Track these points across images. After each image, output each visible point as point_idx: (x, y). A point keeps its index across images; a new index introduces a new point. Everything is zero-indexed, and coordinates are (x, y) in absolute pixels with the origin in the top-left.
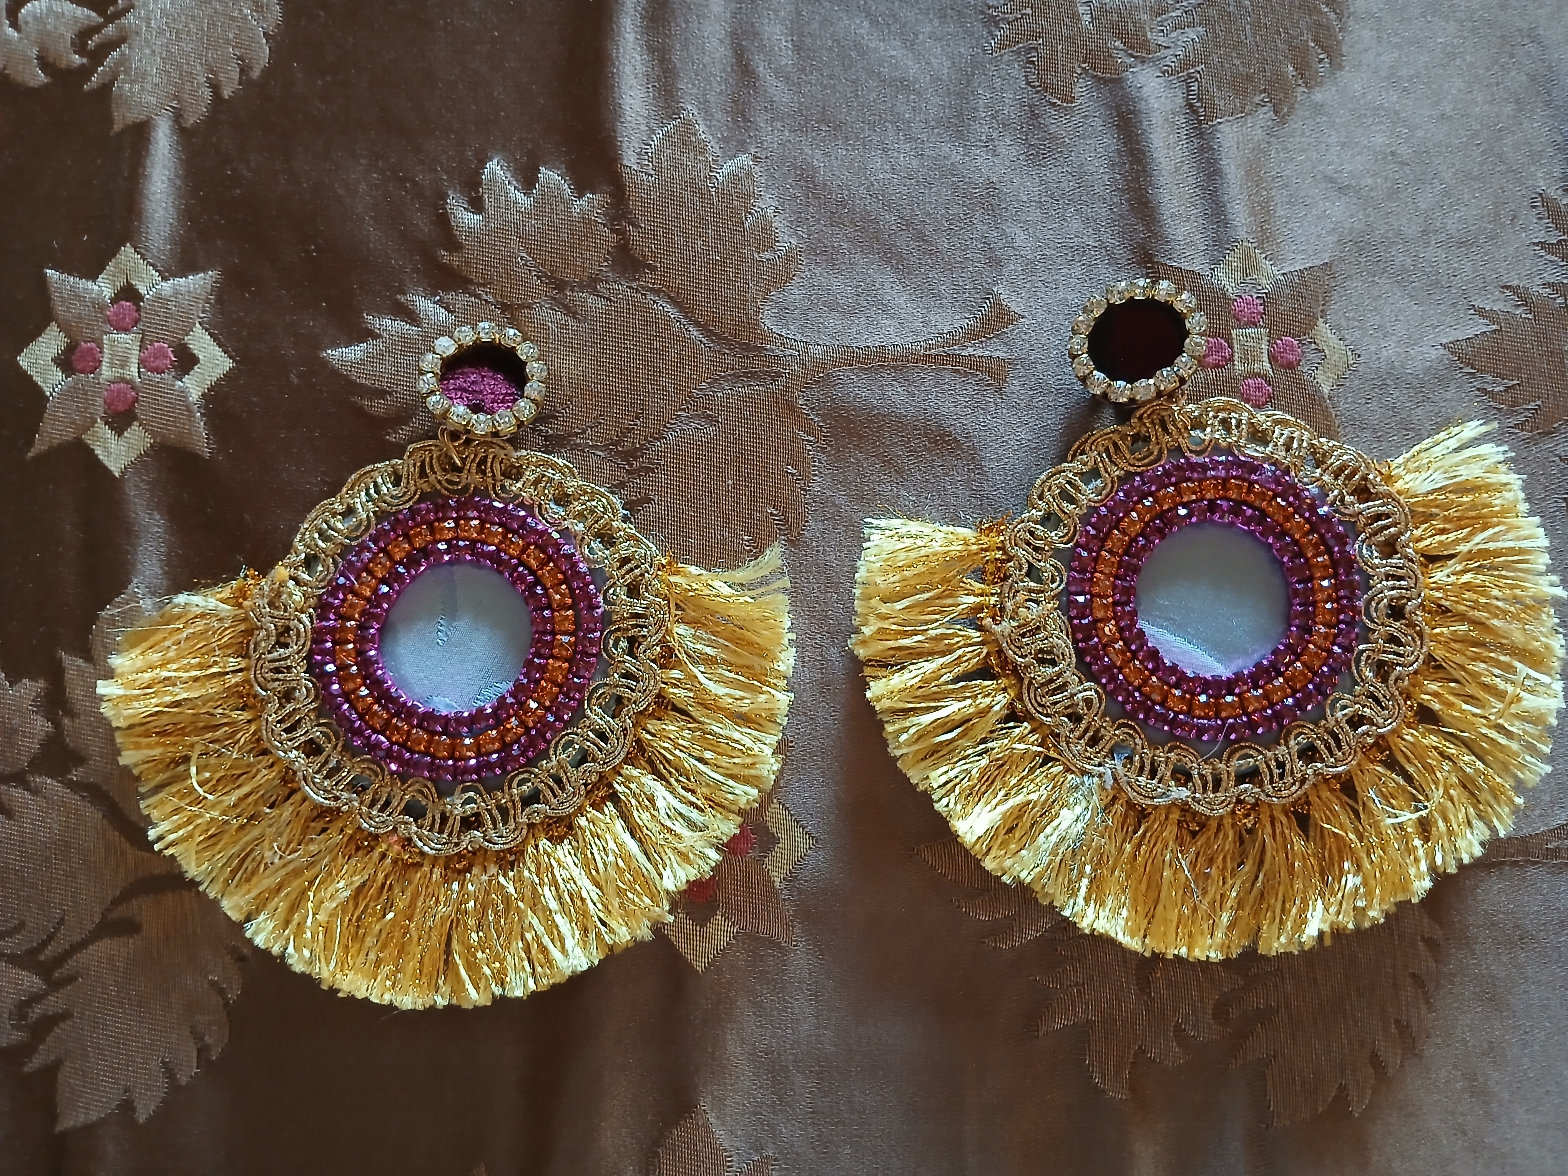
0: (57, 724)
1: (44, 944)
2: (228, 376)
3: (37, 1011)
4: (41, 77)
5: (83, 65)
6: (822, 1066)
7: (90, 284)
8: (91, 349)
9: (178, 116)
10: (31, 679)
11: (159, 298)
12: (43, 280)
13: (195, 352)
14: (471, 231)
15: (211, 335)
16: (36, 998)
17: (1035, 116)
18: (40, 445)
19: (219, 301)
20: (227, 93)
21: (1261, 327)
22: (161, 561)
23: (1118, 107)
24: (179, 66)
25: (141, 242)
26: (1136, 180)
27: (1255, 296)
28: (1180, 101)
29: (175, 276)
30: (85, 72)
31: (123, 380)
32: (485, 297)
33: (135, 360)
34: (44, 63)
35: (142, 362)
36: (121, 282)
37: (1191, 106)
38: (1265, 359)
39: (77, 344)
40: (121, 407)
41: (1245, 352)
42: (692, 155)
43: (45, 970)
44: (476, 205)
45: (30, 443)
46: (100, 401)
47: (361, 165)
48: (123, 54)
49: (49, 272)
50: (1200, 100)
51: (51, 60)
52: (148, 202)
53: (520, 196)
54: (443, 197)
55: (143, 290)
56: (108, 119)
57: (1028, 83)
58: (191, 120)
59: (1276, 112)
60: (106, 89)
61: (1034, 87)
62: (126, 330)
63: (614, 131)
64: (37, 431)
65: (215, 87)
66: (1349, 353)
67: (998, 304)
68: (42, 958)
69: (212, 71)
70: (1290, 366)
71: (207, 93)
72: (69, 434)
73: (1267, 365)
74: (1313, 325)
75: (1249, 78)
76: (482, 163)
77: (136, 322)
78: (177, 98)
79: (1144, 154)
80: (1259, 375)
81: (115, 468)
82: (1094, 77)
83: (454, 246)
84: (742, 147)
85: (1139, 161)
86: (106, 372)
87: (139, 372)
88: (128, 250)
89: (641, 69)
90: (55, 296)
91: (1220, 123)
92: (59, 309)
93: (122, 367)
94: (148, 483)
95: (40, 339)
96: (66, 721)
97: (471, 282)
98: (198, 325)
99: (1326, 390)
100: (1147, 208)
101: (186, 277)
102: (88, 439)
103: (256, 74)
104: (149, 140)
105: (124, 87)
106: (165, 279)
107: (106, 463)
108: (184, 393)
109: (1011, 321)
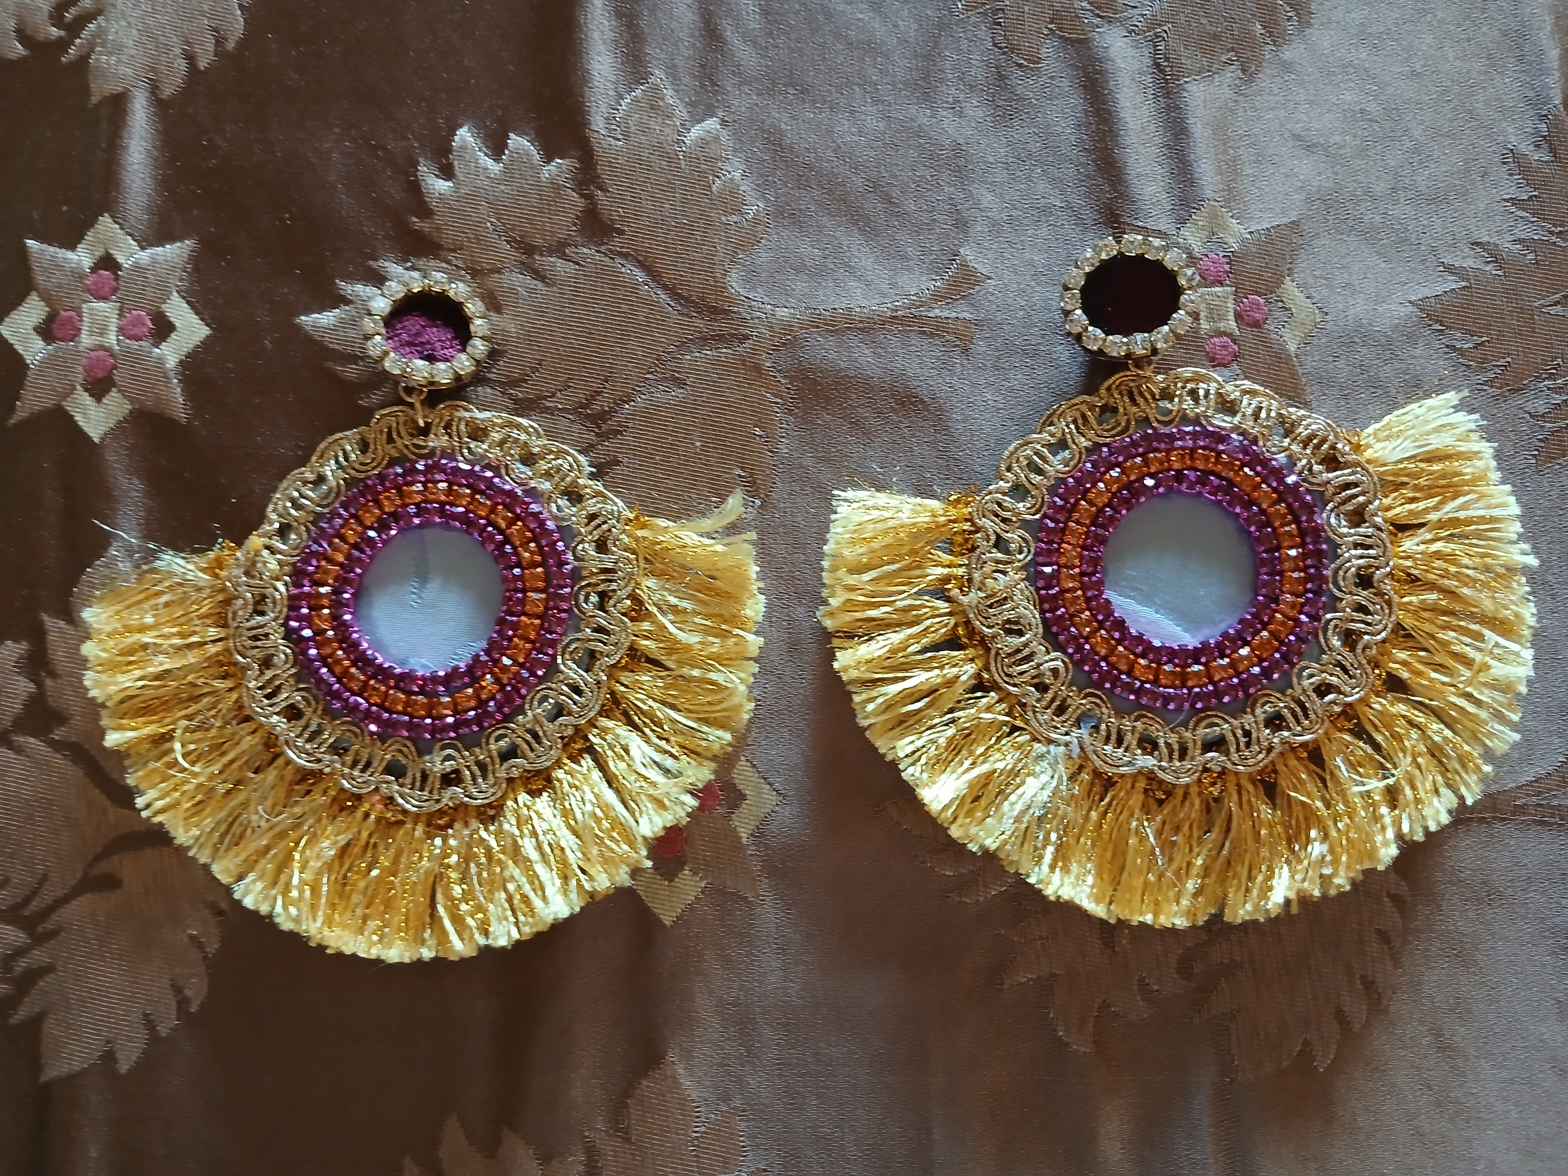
0: (40, 685)
1: (28, 900)
2: (206, 344)
3: (22, 963)
4: (20, 50)
5: (61, 37)
6: (789, 1019)
7: (70, 255)
8: (71, 318)
9: (154, 88)
10: (15, 641)
11: (137, 268)
12: (23, 251)
13: (172, 319)
14: (442, 198)
15: (188, 303)
16: (20, 952)
17: (1001, 77)
18: (22, 411)
19: (196, 269)
20: (202, 64)
21: (1228, 285)
22: (139, 524)
23: (1084, 68)
24: (155, 39)
25: (119, 212)
26: (1102, 140)
27: (1222, 254)
28: (1148, 61)
29: (152, 245)
30: (63, 45)
31: (102, 348)
32: (455, 262)
33: (113, 328)
34: (22, 35)
35: (121, 330)
36: (99, 252)
37: (1157, 65)
38: (1231, 316)
39: (58, 313)
40: (100, 374)
41: (1211, 311)
42: (659, 120)
43: (28, 924)
44: (447, 172)
45: (12, 410)
46: (80, 369)
47: (335, 133)
48: (99, 26)
49: (30, 242)
50: (1167, 59)
51: (28, 32)
52: (126, 173)
53: (489, 163)
54: (415, 164)
55: (120, 259)
56: (86, 91)
57: (995, 45)
58: (167, 91)
59: (1244, 71)
60: (83, 62)
61: (1000, 48)
62: (104, 298)
63: (583, 97)
64: (18, 397)
65: (190, 58)
66: (1317, 311)
67: (964, 265)
68: (26, 913)
69: (188, 43)
70: (1256, 324)
71: (182, 65)
72: (49, 403)
73: (1233, 324)
74: (1279, 283)
75: (1216, 37)
76: (452, 132)
77: (115, 291)
78: (153, 70)
79: (1110, 114)
80: (1224, 334)
81: (95, 433)
82: (1060, 37)
83: (426, 212)
84: (710, 112)
85: (1106, 121)
86: (86, 340)
87: (118, 340)
88: (105, 220)
89: (610, 35)
90: (35, 266)
91: (1186, 82)
92: (40, 279)
93: (101, 334)
94: (127, 448)
95: (21, 308)
96: (49, 682)
97: (441, 247)
98: (175, 294)
99: (1292, 347)
100: (1114, 168)
101: (163, 246)
102: (68, 406)
103: (231, 45)
104: (125, 111)
105: (101, 59)
106: (143, 248)
107: (86, 429)
108: (161, 361)
109: (978, 282)
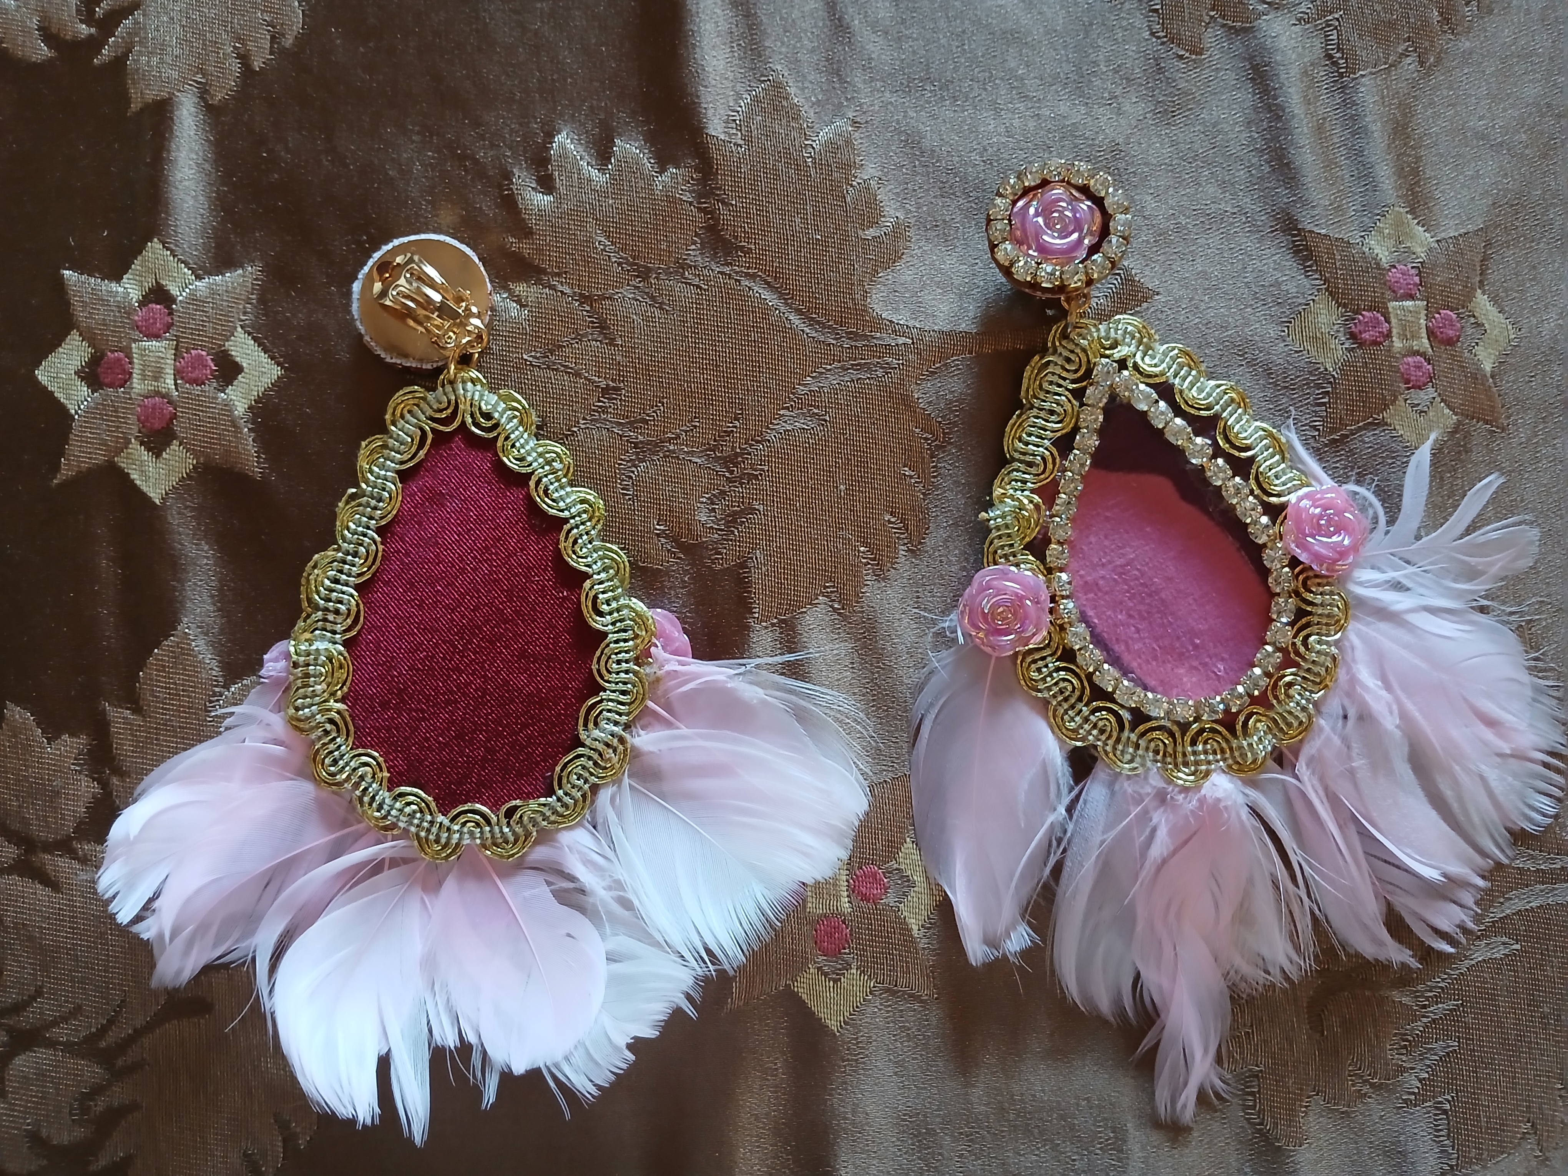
0: (104, 784)
1: (103, 1031)
2: (277, 385)
3: (100, 1105)
4: (43, 51)
5: (91, 35)
7: (114, 286)
8: (119, 360)
9: (204, 92)
10: (72, 735)
11: (193, 299)
12: (60, 284)
13: (238, 359)
14: (541, 214)
15: (255, 339)
16: (97, 1091)
17: (1160, 70)
18: (66, 471)
19: (262, 300)
20: (257, 65)
21: (1419, 299)
22: (212, 596)
23: (1251, 58)
24: (201, 35)
25: (169, 236)
27: (1410, 265)
28: (1318, 51)
29: (210, 274)
30: (94, 44)
31: (158, 393)
32: (560, 288)
33: (170, 371)
34: (48, 35)
35: (178, 373)
36: (149, 283)
37: (1330, 57)
38: (1424, 334)
39: (103, 355)
40: (157, 425)
41: (1404, 328)
42: (784, 121)
43: (106, 1058)
44: (546, 184)
45: (57, 468)
46: (133, 419)
47: (413, 142)
48: (137, 23)
49: (67, 273)
50: (1339, 50)
51: (54, 30)
52: (174, 191)
53: (594, 173)
54: (508, 176)
55: (174, 291)
56: (125, 98)
57: (1153, 34)
58: (218, 96)
59: (1422, 63)
60: (119, 63)
61: (1158, 38)
62: (157, 337)
63: (698, 97)
64: (62, 454)
65: (244, 58)
66: (1510, 327)
67: (1129, 280)
68: (103, 1044)
69: (239, 39)
70: (1450, 342)
71: (235, 66)
72: (100, 458)
73: (1425, 341)
74: (1470, 296)
75: (1391, 25)
76: (550, 136)
77: (168, 327)
78: (201, 71)
80: (1417, 353)
81: (155, 495)
82: (1224, 26)
83: (527, 233)
84: (838, 111)
86: (138, 385)
87: (176, 384)
88: (155, 245)
89: (724, 26)
90: (75, 300)
91: (1363, 76)
92: (80, 314)
93: (156, 379)
94: (193, 509)
95: (61, 350)
96: (115, 780)
97: (544, 271)
98: (239, 329)
99: (1488, 367)
101: (223, 275)
102: (121, 462)
103: (288, 41)
104: (172, 119)
105: (140, 60)
106: (199, 278)
107: (144, 489)
108: (228, 407)
109: (1145, 299)
